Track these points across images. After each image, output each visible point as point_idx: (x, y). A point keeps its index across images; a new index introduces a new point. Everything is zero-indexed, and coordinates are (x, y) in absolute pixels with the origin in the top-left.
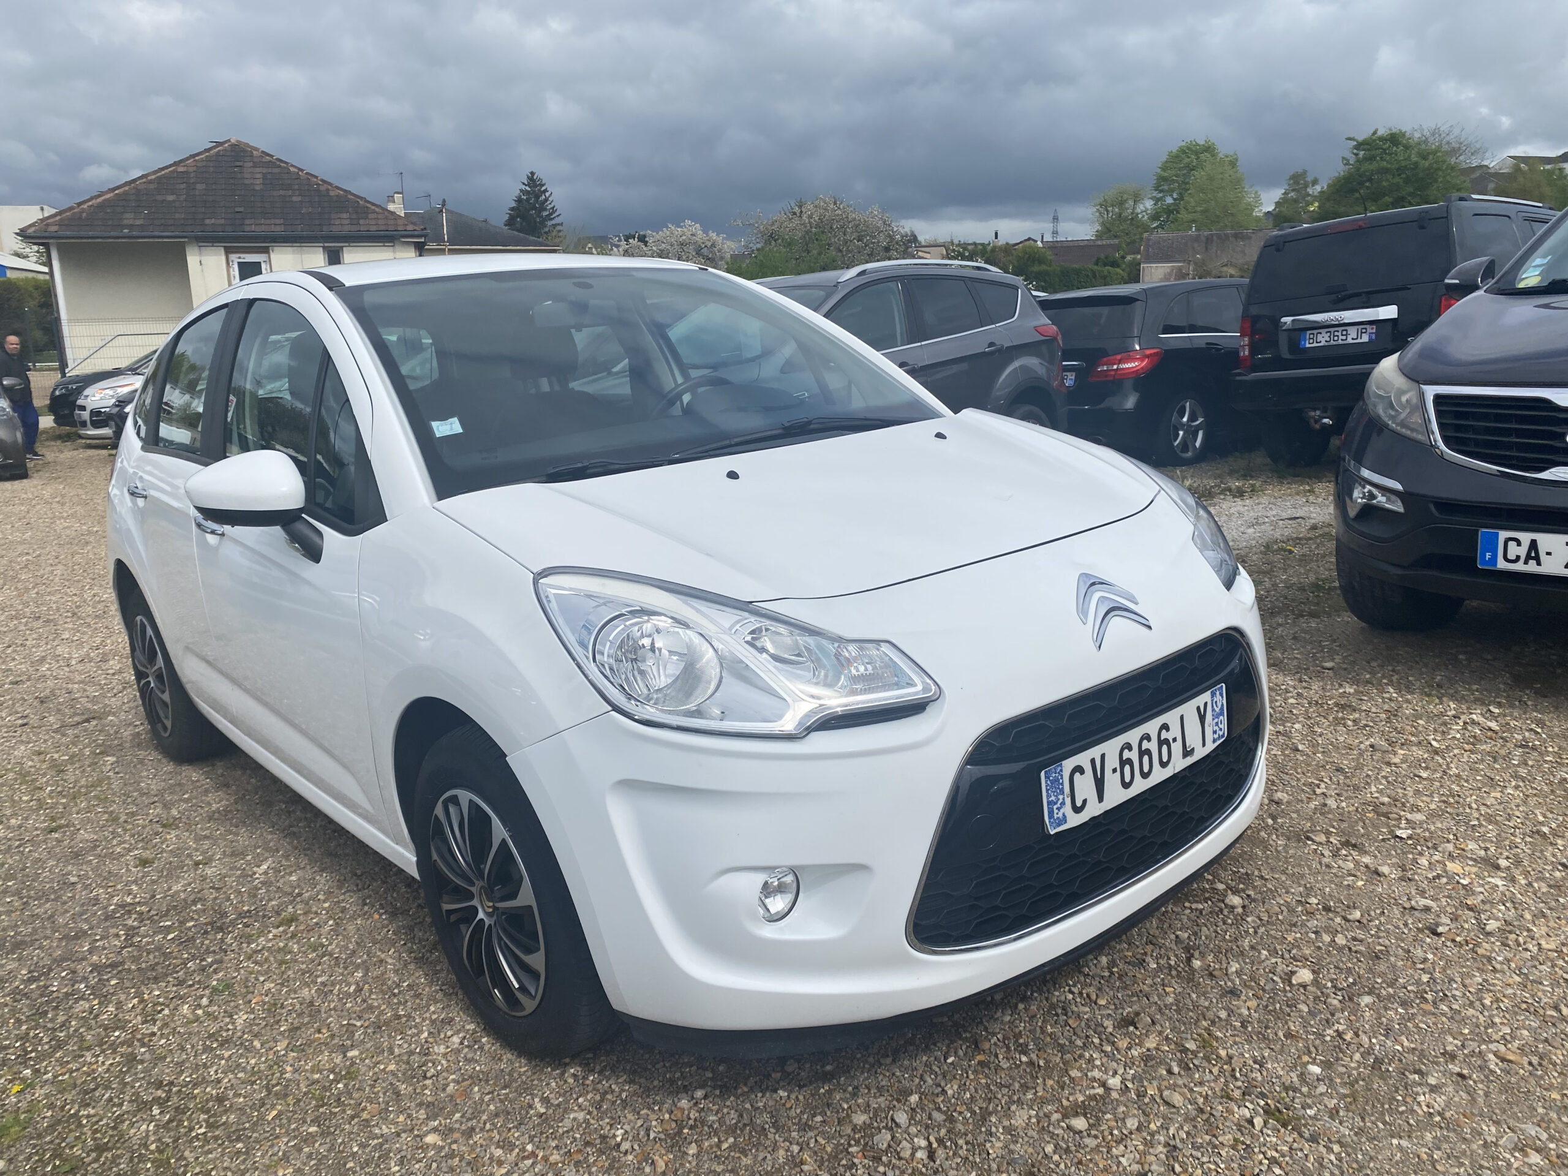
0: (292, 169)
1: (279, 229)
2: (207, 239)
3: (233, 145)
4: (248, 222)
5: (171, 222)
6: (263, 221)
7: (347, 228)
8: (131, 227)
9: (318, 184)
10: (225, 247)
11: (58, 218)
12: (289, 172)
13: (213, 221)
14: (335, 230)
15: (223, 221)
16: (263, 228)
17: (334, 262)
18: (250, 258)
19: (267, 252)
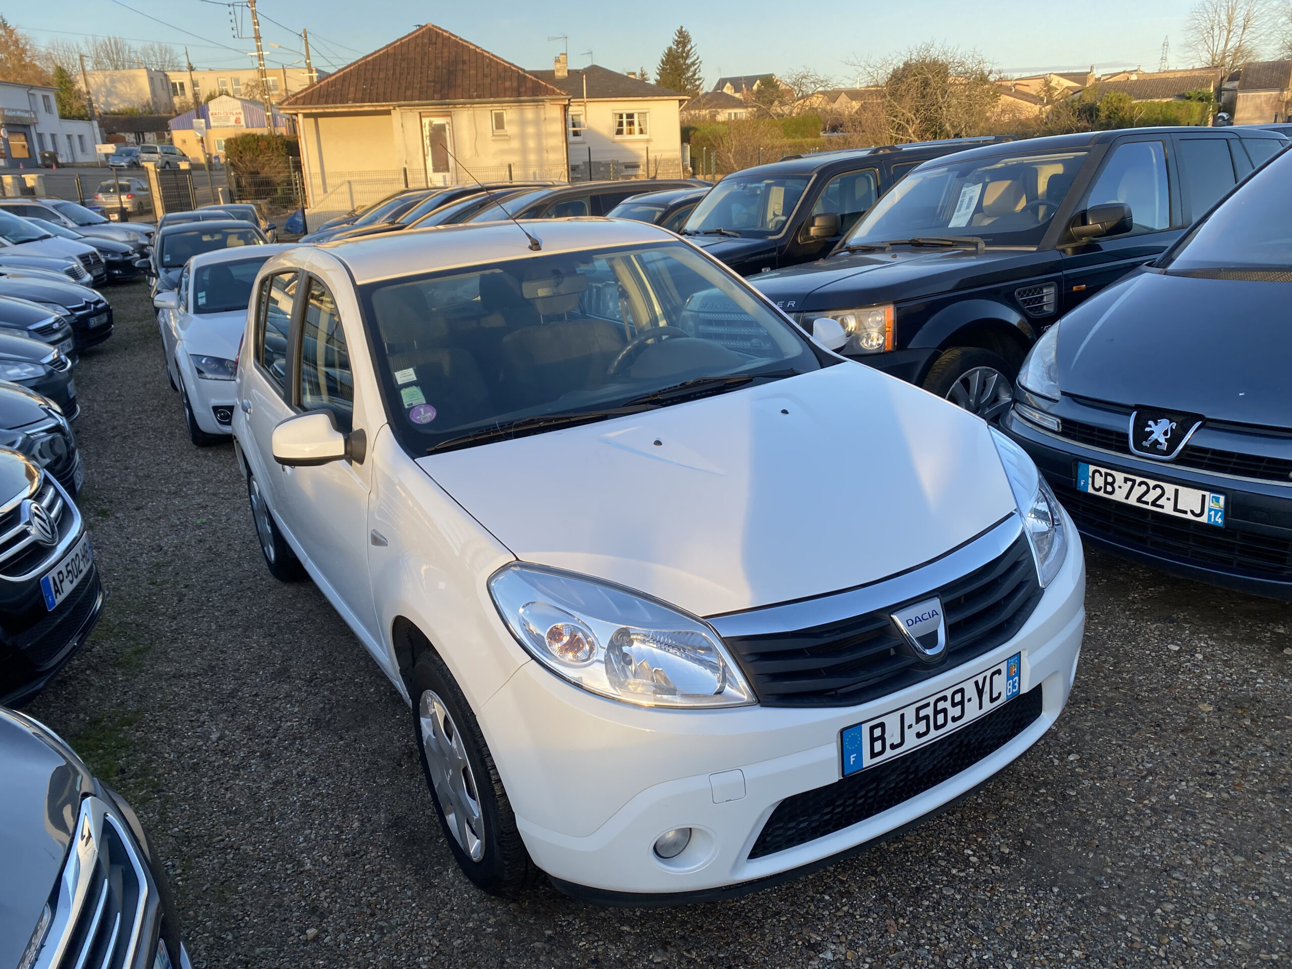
0: (471, 47)
2: (406, 107)
3: (430, 29)
7: (509, 94)
8: (353, 99)
9: (490, 58)
10: (420, 113)
11: (304, 93)
12: (469, 50)
13: (412, 92)
15: (418, 92)
17: (499, 123)
18: (438, 121)
19: (451, 116)
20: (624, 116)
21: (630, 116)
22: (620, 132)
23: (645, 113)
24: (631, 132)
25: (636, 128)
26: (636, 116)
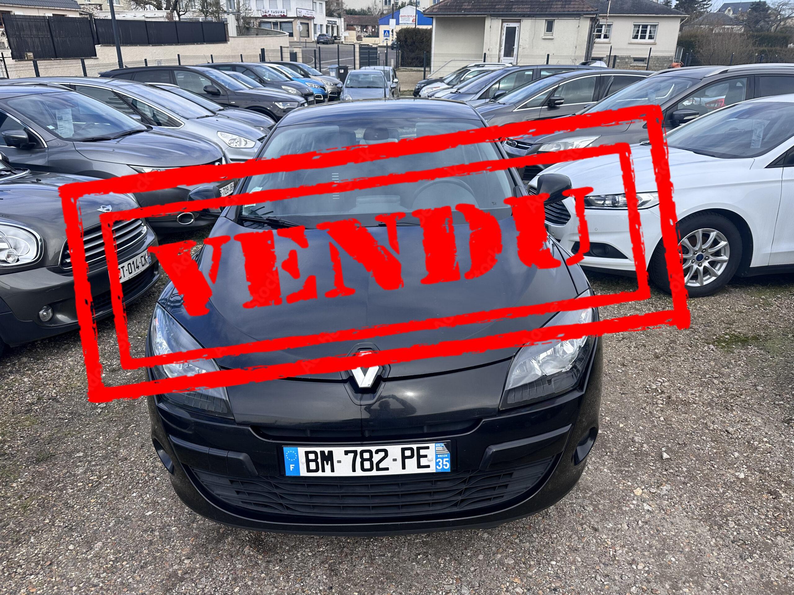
1: (527, 11)
2: (495, 16)
4: (514, 7)
5: (482, 7)
6: (521, 6)
7: (558, 10)
8: (465, 9)
10: (502, 20)
13: (499, 6)
14: (553, 11)
15: (503, 7)
16: (520, 10)
17: (550, 28)
18: (512, 25)
19: (520, 22)
20: (641, 27)
21: (645, 27)
22: (636, 37)
23: (656, 25)
24: (643, 37)
25: (648, 34)
26: (649, 27)
